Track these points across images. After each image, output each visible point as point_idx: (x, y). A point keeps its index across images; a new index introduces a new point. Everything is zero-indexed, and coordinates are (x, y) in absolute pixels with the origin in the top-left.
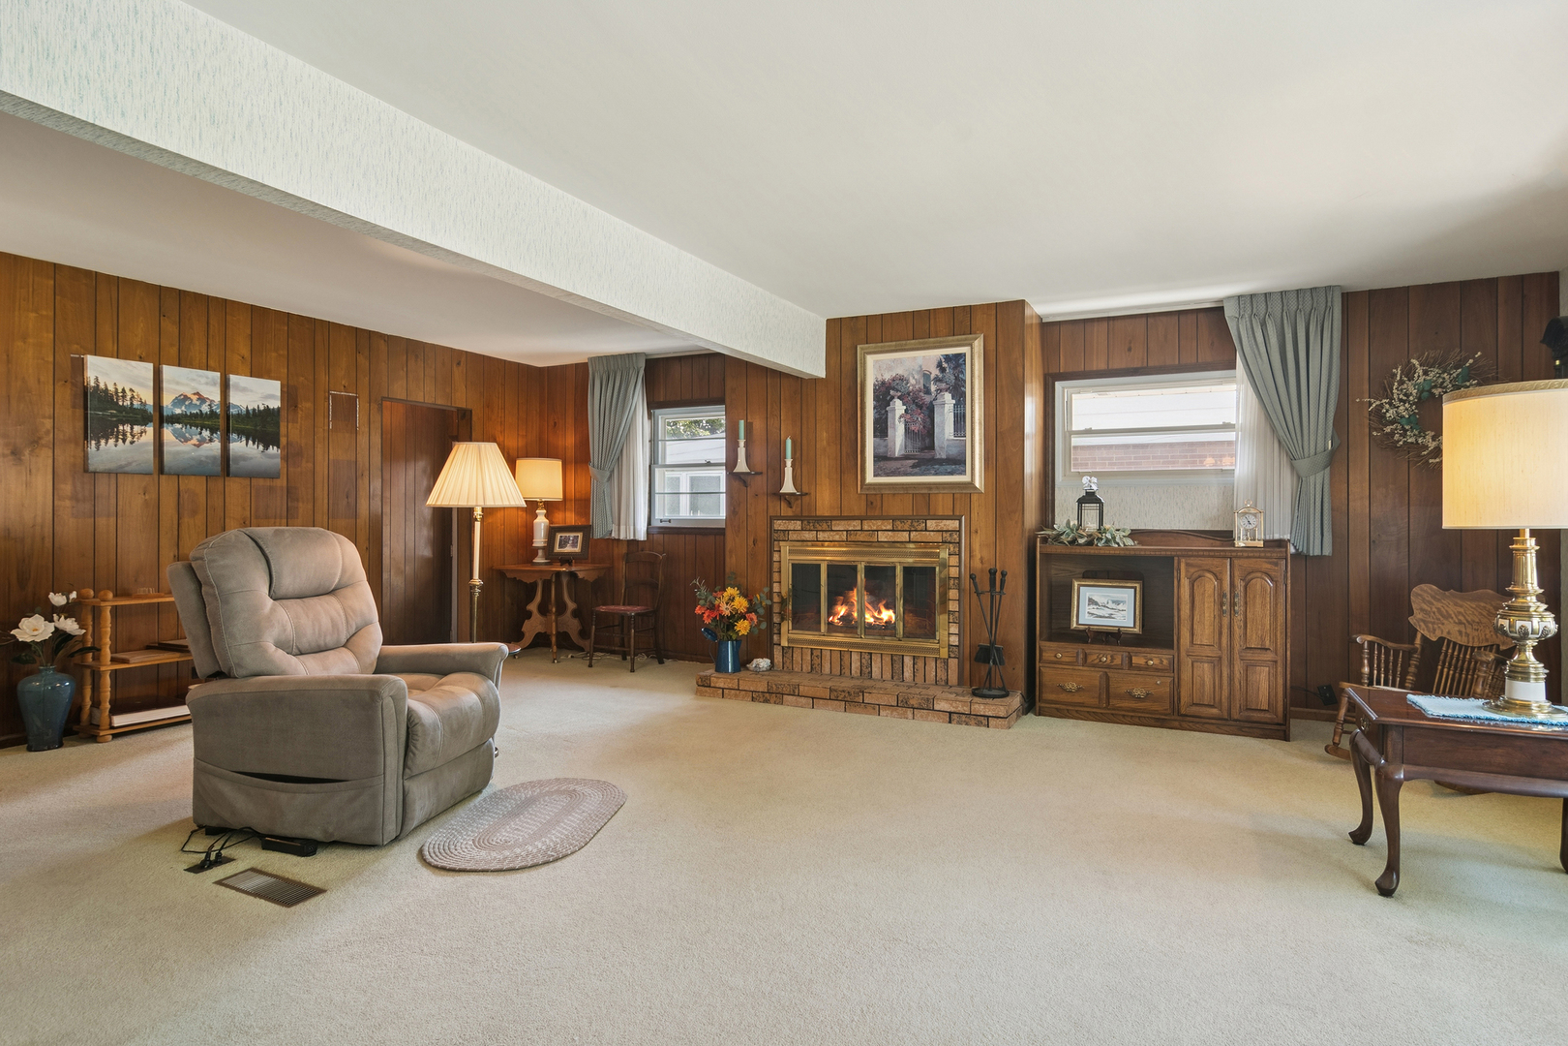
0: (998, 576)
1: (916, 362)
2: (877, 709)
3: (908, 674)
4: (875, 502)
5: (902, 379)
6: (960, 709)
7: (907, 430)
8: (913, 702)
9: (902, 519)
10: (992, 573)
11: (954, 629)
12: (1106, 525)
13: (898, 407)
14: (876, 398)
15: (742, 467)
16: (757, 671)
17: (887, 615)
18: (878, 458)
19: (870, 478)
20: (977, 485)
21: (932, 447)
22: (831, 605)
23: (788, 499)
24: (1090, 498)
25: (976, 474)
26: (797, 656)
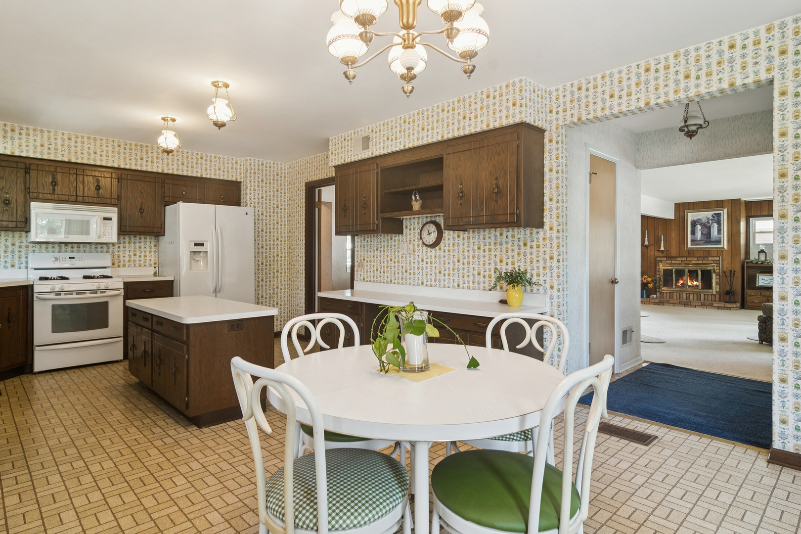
0: (733, 272)
1: (704, 215)
2: (695, 306)
3: (702, 298)
4: (691, 253)
5: (700, 219)
6: (722, 306)
7: (702, 233)
8: (707, 304)
9: (700, 257)
10: (731, 271)
11: (718, 287)
12: (768, 259)
13: (699, 227)
15: (646, 243)
16: (653, 298)
17: (695, 283)
19: (689, 246)
20: (726, 247)
21: (710, 238)
22: (677, 281)
23: (662, 252)
24: (762, 251)
25: (725, 245)
26: (665, 294)
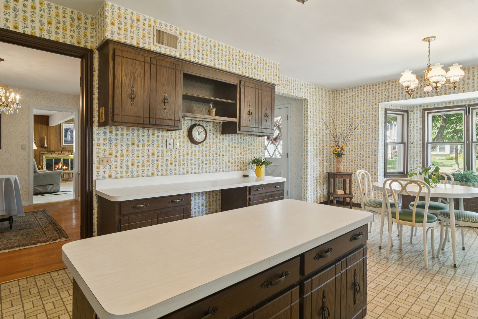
4: (64, 148)
5: (70, 128)
7: (71, 137)
9: (70, 151)
13: (69, 133)
14: (65, 131)
17: (65, 167)
18: (65, 141)
19: (64, 144)
22: (55, 166)
23: (45, 148)
